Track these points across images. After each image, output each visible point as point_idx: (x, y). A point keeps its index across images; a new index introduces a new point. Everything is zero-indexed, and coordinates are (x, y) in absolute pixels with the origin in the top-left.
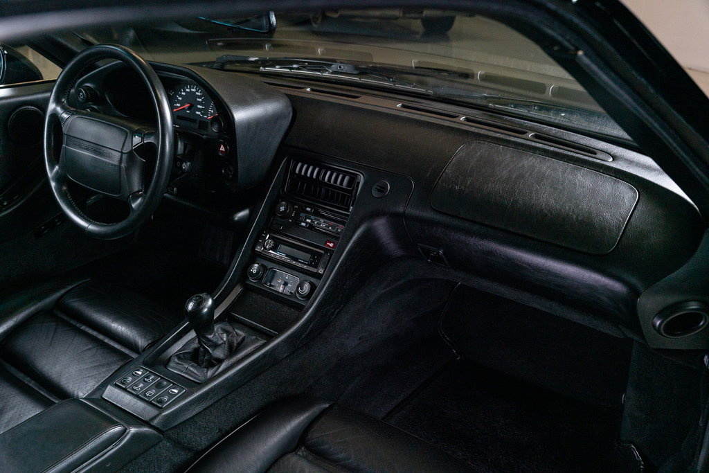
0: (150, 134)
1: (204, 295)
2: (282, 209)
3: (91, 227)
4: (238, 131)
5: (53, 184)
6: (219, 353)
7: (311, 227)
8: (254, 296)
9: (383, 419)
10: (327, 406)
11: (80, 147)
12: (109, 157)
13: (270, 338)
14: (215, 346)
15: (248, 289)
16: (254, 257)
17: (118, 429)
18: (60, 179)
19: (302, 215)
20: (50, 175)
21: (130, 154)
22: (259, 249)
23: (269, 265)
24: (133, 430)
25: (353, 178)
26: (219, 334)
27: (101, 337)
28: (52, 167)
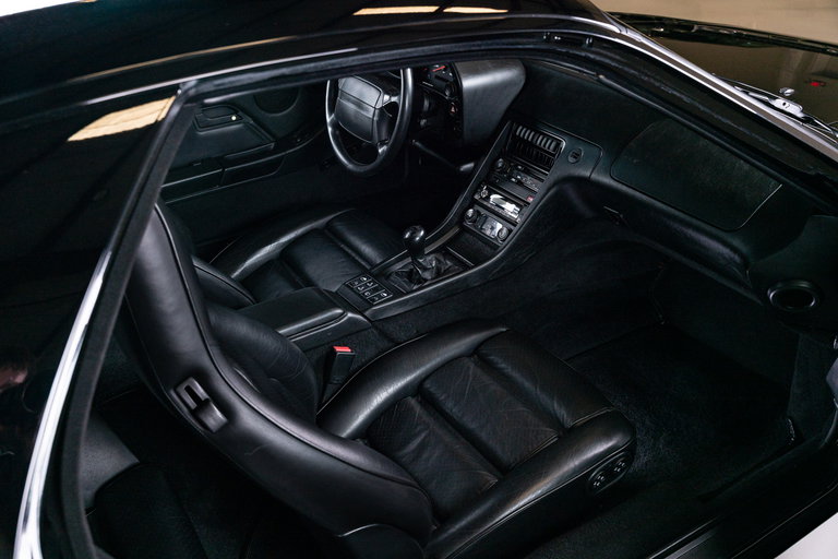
0: (395, 95)
1: (418, 227)
2: (500, 165)
3: (350, 166)
4: (465, 96)
5: (330, 129)
6: (427, 275)
7: (520, 183)
8: (468, 235)
9: (567, 360)
10: (504, 330)
11: (349, 100)
12: (367, 110)
13: (468, 268)
14: (425, 269)
15: (464, 230)
16: (472, 203)
17: (339, 311)
18: (335, 125)
19: (515, 172)
20: (328, 120)
21: (381, 109)
22: (477, 197)
23: (483, 212)
24: (350, 315)
25: (559, 143)
26: (430, 261)
27: (353, 255)
28: (330, 115)
